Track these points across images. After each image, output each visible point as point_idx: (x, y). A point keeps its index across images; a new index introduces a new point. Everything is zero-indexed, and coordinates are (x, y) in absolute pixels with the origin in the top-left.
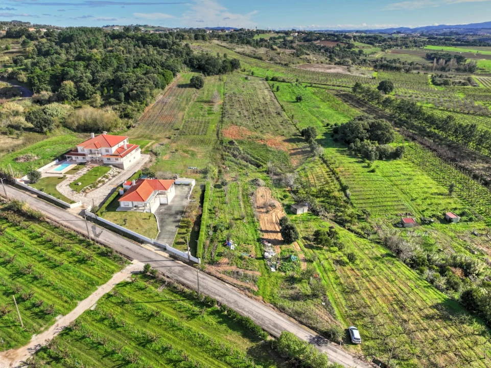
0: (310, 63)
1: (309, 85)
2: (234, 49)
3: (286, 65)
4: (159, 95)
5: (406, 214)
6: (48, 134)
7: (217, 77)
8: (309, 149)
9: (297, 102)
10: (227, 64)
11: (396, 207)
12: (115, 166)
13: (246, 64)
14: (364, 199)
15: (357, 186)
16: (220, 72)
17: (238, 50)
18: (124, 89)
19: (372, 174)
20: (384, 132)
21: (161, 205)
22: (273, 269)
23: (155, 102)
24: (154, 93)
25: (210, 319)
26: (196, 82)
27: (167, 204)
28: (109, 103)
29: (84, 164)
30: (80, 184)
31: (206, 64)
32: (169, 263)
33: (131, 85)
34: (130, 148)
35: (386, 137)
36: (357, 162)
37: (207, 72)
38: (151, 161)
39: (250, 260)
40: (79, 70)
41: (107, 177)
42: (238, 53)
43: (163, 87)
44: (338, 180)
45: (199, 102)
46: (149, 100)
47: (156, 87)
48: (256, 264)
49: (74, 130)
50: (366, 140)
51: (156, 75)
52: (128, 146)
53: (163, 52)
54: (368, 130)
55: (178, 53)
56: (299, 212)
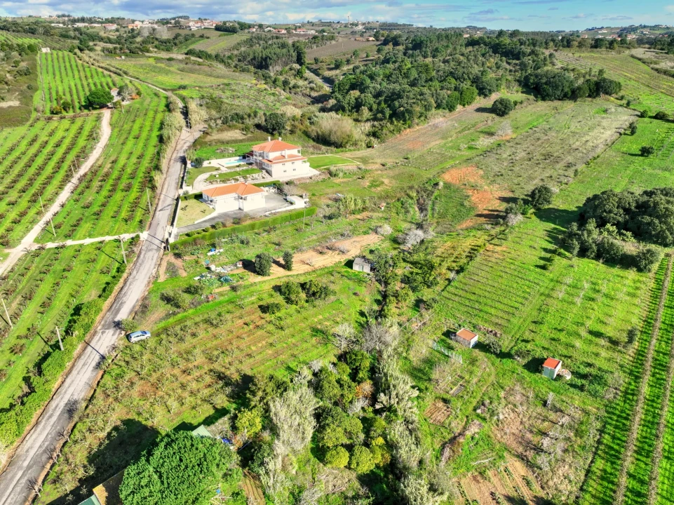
2: (656, 63)
4: (439, 119)
5: (491, 331)
6: (277, 137)
7: (557, 103)
8: (503, 214)
9: (642, 155)
11: (493, 319)
12: (267, 171)
13: (644, 88)
14: (467, 291)
15: (483, 274)
16: (564, 97)
17: (666, 64)
18: (394, 105)
19: (537, 270)
20: (657, 221)
21: (240, 209)
22: (197, 278)
23: (426, 125)
24: (429, 114)
25: (108, 278)
26: (499, 106)
27: (242, 210)
28: (375, 119)
29: (251, 164)
30: (217, 176)
31: (546, 83)
32: (157, 242)
33: (404, 101)
34: (293, 159)
35: (655, 229)
36: (546, 250)
37: (541, 95)
38: (311, 178)
39: (202, 266)
40: (376, 81)
41: (245, 178)
42: (657, 70)
43: (451, 108)
44: (470, 257)
45: (482, 132)
46: (416, 121)
47: (438, 107)
48: (198, 270)
49: (314, 140)
50: (608, 226)
51: (449, 92)
52: (290, 156)
53: (509, 64)
54: (627, 211)
55: (523, 67)
56: (356, 268)
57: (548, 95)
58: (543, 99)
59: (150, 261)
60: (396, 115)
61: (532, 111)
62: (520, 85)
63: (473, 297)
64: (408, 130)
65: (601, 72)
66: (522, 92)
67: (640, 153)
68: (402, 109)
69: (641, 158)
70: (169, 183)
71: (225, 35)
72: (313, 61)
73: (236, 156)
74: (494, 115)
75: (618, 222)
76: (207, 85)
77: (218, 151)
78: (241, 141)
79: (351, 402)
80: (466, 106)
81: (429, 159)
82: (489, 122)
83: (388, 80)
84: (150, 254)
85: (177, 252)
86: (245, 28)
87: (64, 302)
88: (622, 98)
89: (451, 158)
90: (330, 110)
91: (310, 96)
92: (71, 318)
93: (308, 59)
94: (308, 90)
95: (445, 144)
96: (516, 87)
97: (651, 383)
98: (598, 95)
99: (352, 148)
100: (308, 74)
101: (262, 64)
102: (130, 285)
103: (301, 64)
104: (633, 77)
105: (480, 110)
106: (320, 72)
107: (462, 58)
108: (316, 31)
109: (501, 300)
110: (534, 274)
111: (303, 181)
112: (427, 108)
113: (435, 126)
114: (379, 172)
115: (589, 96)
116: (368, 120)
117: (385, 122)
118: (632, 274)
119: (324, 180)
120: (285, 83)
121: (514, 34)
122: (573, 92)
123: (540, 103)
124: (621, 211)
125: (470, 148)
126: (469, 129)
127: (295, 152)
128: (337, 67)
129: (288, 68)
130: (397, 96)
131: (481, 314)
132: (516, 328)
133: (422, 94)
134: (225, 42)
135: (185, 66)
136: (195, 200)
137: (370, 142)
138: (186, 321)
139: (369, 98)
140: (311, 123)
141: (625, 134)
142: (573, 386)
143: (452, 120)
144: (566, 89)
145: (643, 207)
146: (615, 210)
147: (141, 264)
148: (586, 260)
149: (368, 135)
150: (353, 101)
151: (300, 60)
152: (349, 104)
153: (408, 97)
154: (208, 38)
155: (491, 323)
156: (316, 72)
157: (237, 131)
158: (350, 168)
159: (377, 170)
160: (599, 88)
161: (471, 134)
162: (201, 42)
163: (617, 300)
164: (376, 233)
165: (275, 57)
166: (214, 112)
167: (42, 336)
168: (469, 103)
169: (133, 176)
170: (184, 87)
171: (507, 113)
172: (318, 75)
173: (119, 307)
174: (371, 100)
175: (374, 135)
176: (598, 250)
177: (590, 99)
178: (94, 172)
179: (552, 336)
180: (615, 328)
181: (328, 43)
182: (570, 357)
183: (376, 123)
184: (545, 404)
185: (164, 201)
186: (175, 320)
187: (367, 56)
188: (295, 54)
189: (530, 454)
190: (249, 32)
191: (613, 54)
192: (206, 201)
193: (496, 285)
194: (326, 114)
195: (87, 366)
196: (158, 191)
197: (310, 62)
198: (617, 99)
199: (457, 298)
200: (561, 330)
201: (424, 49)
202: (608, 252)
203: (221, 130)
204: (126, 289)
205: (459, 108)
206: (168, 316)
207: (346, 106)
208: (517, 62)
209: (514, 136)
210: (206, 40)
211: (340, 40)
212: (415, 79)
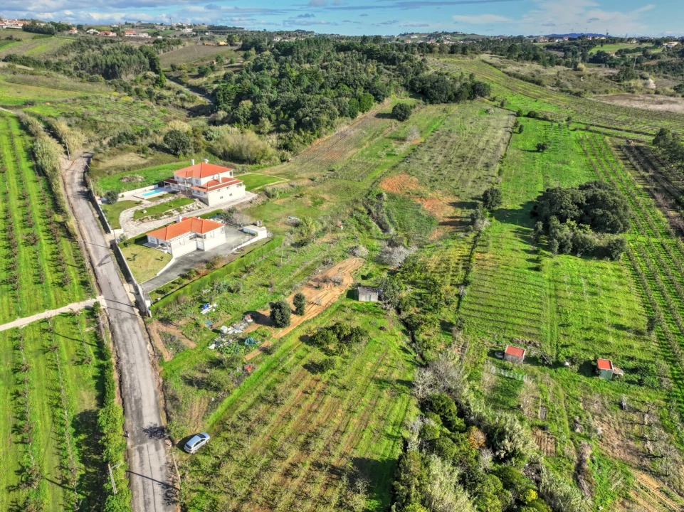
0: (633, 92)
1: (584, 127)
2: (504, 68)
3: (578, 94)
4: (343, 126)
5: (530, 342)
6: (182, 157)
7: (443, 106)
8: (470, 220)
9: (538, 151)
10: (465, 90)
11: (523, 329)
12: (201, 200)
13: (505, 90)
14: (482, 305)
15: (487, 284)
16: (449, 100)
17: (512, 68)
18: (298, 114)
19: (533, 272)
20: (608, 212)
21: (198, 249)
22: (213, 347)
23: (334, 134)
24: (335, 122)
25: (91, 371)
26: (399, 111)
27: (203, 250)
28: (279, 130)
29: (174, 193)
30: (145, 212)
31: (431, 88)
32: (125, 308)
33: (308, 110)
34: (227, 182)
35: (609, 220)
36: (527, 251)
37: (429, 99)
38: (251, 202)
39: (205, 329)
40: (266, 89)
41: (180, 210)
42: (507, 73)
43: (353, 116)
44: (467, 269)
45: (390, 138)
46: (324, 130)
47: (342, 114)
48: (205, 335)
49: (220, 158)
50: (568, 221)
51: (348, 99)
52: (225, 180)
53: (388, 69)
54: (580, 206)
55: (403, 72)
56: (363, 298)
57: (435, 99)
58: (431, 103)
59: (134, 336)
60: (300, 125)
61: (425, 114)
62: (407, 90)
63: (492, 310)
64: (318, 140)
65: (471, 76)
66: (410, 97)
67: (536, 149)
68: (308, 118)
69: (540, 154)
70: (86, 227)
71: (40, 37)
72: (169, 68)
73: (150, 184)
74: (395, 121)
75: (575, 217)
76: (60, 99)
77: (125, 180)
78: (144, 166)
79: (477, 458)
80: (366, 112)
81: (355, 169)
82: (393, 127)
83: (279, 88)
84: (127, 326)
85: (161, 316)
86: (64, 29)
87: (48, 419)
88: (494, 99)
89: (377, 166)
90: (222, 122)
91: (183, 107)
92: (76, 440)
93: (164, 66)
94: (179, 101)
95: (362, 152)
96: (403, 92)
98: (475, 97)
99: (268, 163)
100: (168, 83)
101: (111, 73)
102: (130, 373)
103: (157, 72)
104: (494, 80)
105: (380, 116)
106: (183, 80)
107: (339, 63)
108: (149, 34)
109: (520, 308)
110: (532, 277)
111: (245, 207)
112: (332, 117)
113: (343, 135)
114: (312, 188)
115: (469, 98)
116: (270, 132)
117: (291, 132)
118: (607, 264)
119: (264, 204)
120: (150, 93)
121: (377, 39)
122: (456, 95)
123: (429, 106)
124: (576, 206)
125: (388, 155)
126: (378, 136)
127: (226, 174)
128: (202, 74)
129: (140, 76)
130: (297, 105)
131: (510, 327)
132: (549, 335)
133: (323, 102)
134: (44, 45)
135: (12, 75)
136: (138, 246)
137: (283, 155)
138: (238, 407)
139: (264, 107)
140: (207, 139)
141: (514, 132)
142: (631, 382)
143: (357, 127)
144: (450, 93)
145: (593, 201)
146: (571, 206)
147: (124, 342)
148: (563, 256)
149: (279, 148)
150: (248, 113)
151: (153, 66)
152: (244, 115)
153: (310, 106)
154: (19, 40)
155: (523, 333)
156: (176, 80)
157: (132, 154)
158: (282, 186)
159: (308, 186)
160: (476, 90)
161: (382, 140)
162: (11, 45)
163: (613, 290)
164: (354, 255)
165: (124, 64)
166: (92, 134)
167: (48, 477)
168: (368, 109)
169: (27, 222)
170: (31, 104)
171: (407, 118)
172: (182, 83)
173: (137, 407)
174: (268, 110)
175: (286, 147)
177: (469, 101)
179: (584, 336)
180: (628, 318)
181: (175, 48)
182: (610, 354)
183: (281, 134)
184: (621, 407)
185: (96, 252)
186: (224, 408)
187: (231, 62)
188: (147, 61)
189: (646, 462)
190: (71, 34)
191: (467, 59)
192: (154, 246)
193: (506, 293)
194: (220, 127)
195: (152, 504)
196: (79, 239)
197: (165, 69)
198: (490, 100)
199: (476, 314)
200: (588, 329)
201: (295, 55)
202: (583, 246)
203: (112, 155)
204: (127, 380)
206: (213, 405)
207: (242, 118)
208: (394, 67)
209: (423, 140)
210: (16, 43)
211: (187, 44)
212: (308, 87)
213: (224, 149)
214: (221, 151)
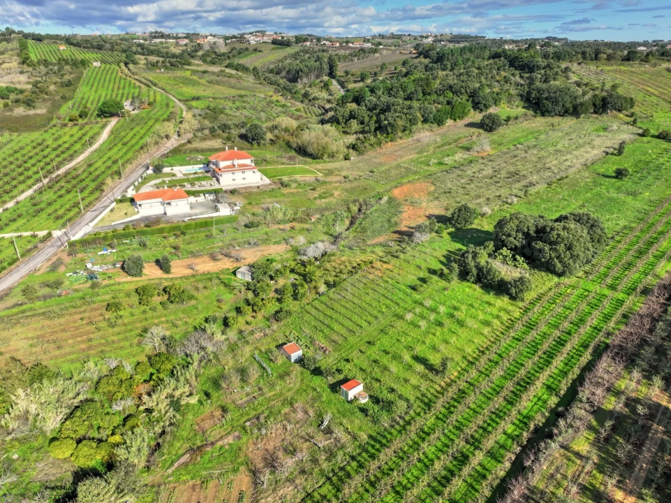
5: (323, 348)
6: (256, 147)
9: (616, 177)
11: (333, 335)
12: (217, 179)
14: (328, 307)
15: (353, 290)
19: (408, 290)
21: (164, 213)
22: (69, 274)
23: (410, 139)
24: (414, 128)
26: (487, 121)
27: (166, 214)
28: (362, 132)
30: (168, 182)
31: (546, 99)
33: (390, 114)
34: (243, 168)
36: (430, 270)
37: (541, 110)
38: (258, 187)
39: (84, 263)
40: (376, 94)
41: (193, 184)
43: (440, 122)
45: (462, 148)
46: (400, 134)
47: (425, 121)
48: (77, 267)
50: (504, 250)
51: (440, 106)
52: (241, 166)
53: (522, 77)
56: (239, 276)
58: (543, 115)
59: (44, 256)
60: (380, 128)
61: (526, 127)
62: (522, 100)
64: (390, 144)
65: (614, 87)
66: (523, 107)
67: (614, 174)
68: (386, 122)
69: (614, 180)
71: (278, 48)
72: (343, 74)
73: (201, 164)
74: (481, 131)
75: (515, 246)
76: (223, 96)
77: (187, 159)
78: (216, 150)
80: (458, 120)
81: (393, 173)
82: (474, 137)
83: (389, 93)
84: (50, 250)
86: (300, 42)
88: (632, 115)
93: (339, 72)
95: (418, 158)
96: (518, 102)
97: (440, 416)
101: (293, 77)
103: (333, 77)
104: (656, 92)
105: (470, 125)
106: (347, 84)
109: (353, 317)
110: (402, 295)
111: (250, 190)
112: (413, 122)
113: (418, 141)
115: (595, 112)
116: (356, 133)
117: (369, 134)
118: (503, 302)
119: (272, 190)
123: (539, 119)
124: (520, 235)
125: (439, 163)
126: (450, 144)
127: (248, 162)
129: (319, 80)
130: (386, 109)
132: (348, 347)
133: (410, 108)
136: (126, 204)
137: (348, 155)
139: (363, 110)
141: (612, 154)
142: (362, 410)
143: (437, 135)
144: (568, 105)
147: (34, 259)
148: (465, 284)
149: (349, 147)
151: (331, 74)
152: (343, 116)
153: (395, 111)
154: (260, 51)
155: (329, 339)
157: (219, 140)
158: (307, 179)
159: (335, 182)
160: (604, 104)
161: (451, 149)
163: (467, 327)
164: (287, 243)
166: (207, 123)
168: (461, 118)
170: (197, 99)
171: (495, 129)
172: (343, 87)
175: (354, 147)
176: (478, 275)
177: (595, 116)
178: (67, 173)
179: (377, 358)
184: (320, 424)
186: (18, 310)
187: (395, 70)
188: (327, 68)
190: (302, 46)
192: (135, 205)
196: (104, 194)
198: (627, 116)
199: (315, 313)
201: (445, 62)
203: (204, 139)
205: (449, 122)
206: (15, 306)
207: (341, 118)
208: (530, 75)
209: (492, 153)
210: (257, 53)
211: (385, 52)
212: (411, 93)
213: (298, 144)
214: (294, 145)
